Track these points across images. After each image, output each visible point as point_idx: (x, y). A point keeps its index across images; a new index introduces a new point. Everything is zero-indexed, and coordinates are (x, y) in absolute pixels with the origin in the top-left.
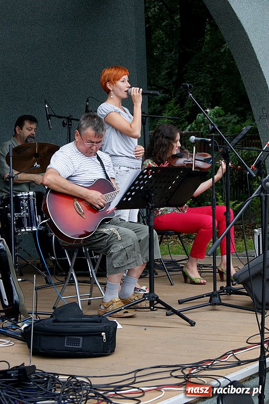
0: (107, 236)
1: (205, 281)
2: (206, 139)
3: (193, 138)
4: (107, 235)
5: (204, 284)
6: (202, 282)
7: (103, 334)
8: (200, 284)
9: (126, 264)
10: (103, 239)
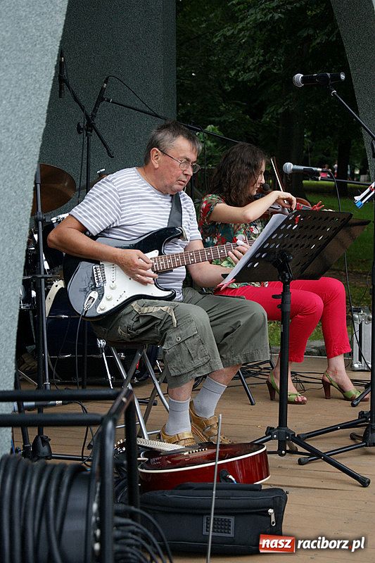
0: (159, 321)
1: (305, 399)
2: (314, 169)
3: (290, 166)
4: (158, 319)
5: (303, 403)
6: (300, 400)
7: (271, 511)
8: (298, 403)
9: (191, 368)
10: (154, 326)
